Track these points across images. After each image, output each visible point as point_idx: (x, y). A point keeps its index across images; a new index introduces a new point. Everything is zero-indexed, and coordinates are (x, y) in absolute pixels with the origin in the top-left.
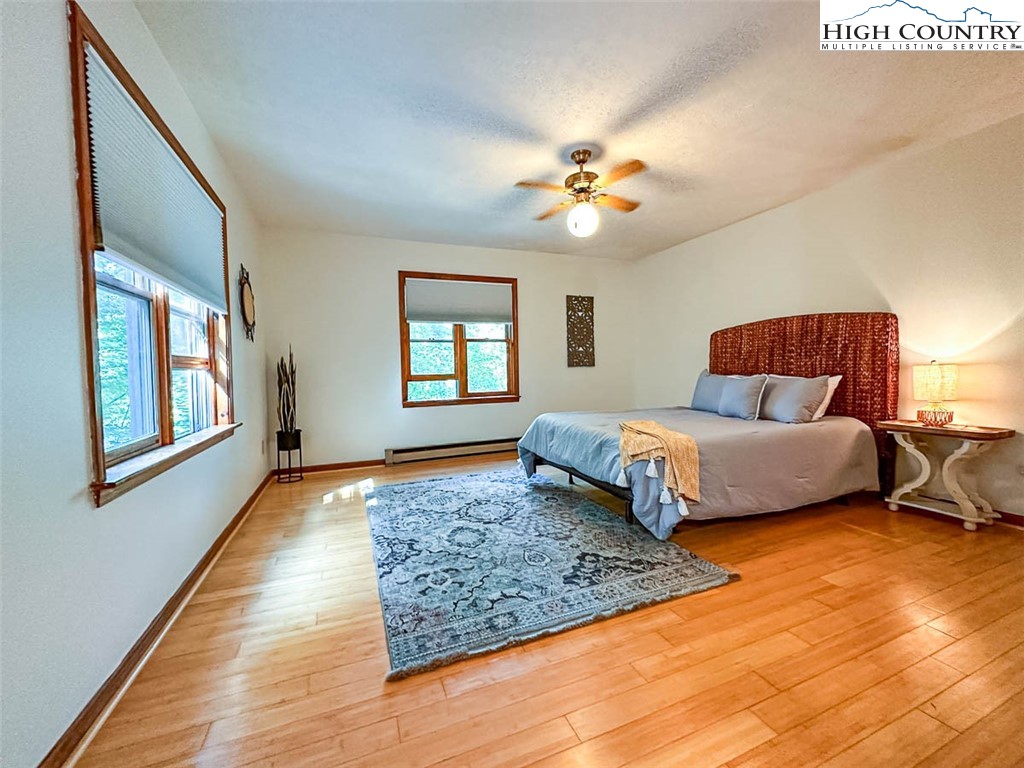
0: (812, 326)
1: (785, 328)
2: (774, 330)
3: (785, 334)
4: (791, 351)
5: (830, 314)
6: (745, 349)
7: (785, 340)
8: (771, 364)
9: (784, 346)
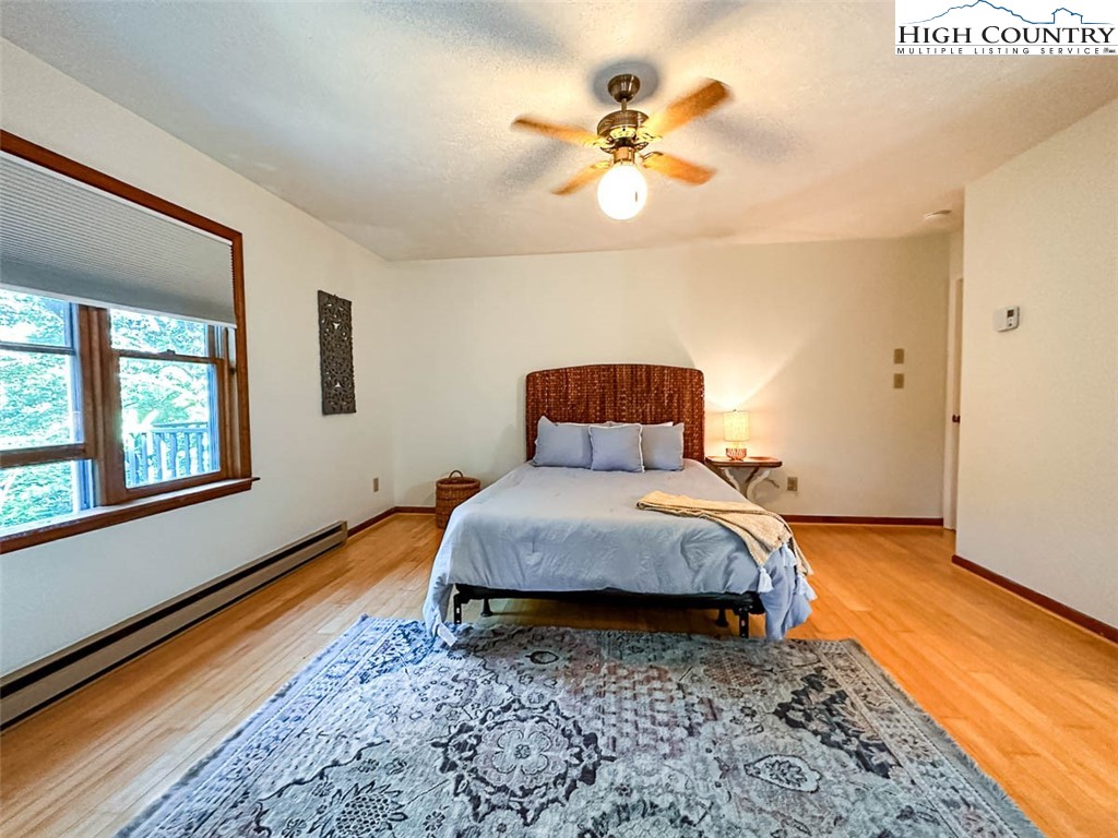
0: (641, 376)
1: (615, 376)
2: (604, 376)
3: (615, 381)
4: (623, 399)
5: (657, 367)
6: (572, 394)
7: (615, 387)
8: (603, 410)
9: (615, 393)
